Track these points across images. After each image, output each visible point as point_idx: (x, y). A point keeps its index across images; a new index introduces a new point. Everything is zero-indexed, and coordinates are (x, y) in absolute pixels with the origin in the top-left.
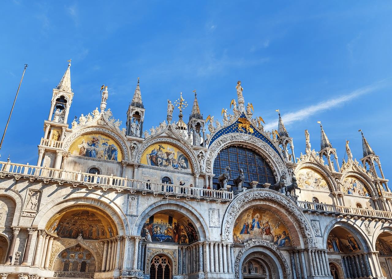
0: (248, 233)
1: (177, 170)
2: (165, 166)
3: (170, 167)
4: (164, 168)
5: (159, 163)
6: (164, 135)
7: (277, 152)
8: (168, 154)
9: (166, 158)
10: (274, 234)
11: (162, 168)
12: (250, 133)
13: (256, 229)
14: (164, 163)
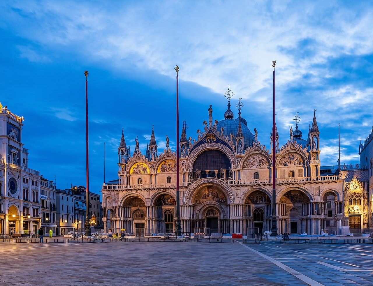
0: (206, 198)
1: (174, 172)
2: (168, 171)
3: (171, 172)
4: (168, 172)
5: (165, 170)
6: (165, 156)
7: (231, 149)
8: (169, 165)
9: (168, 167)
10: (220, 198)
11: (167, 172)
12: (214, 142)
13: (210, 196)
14: (168, 170)
